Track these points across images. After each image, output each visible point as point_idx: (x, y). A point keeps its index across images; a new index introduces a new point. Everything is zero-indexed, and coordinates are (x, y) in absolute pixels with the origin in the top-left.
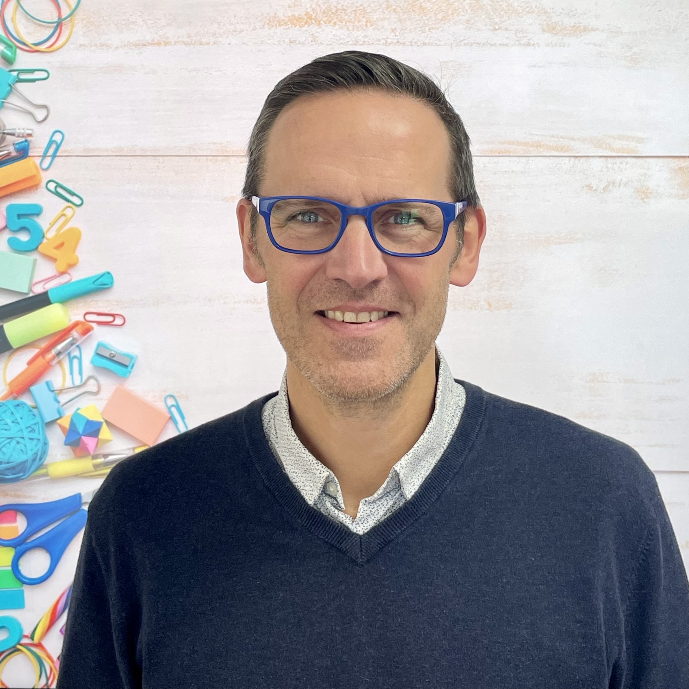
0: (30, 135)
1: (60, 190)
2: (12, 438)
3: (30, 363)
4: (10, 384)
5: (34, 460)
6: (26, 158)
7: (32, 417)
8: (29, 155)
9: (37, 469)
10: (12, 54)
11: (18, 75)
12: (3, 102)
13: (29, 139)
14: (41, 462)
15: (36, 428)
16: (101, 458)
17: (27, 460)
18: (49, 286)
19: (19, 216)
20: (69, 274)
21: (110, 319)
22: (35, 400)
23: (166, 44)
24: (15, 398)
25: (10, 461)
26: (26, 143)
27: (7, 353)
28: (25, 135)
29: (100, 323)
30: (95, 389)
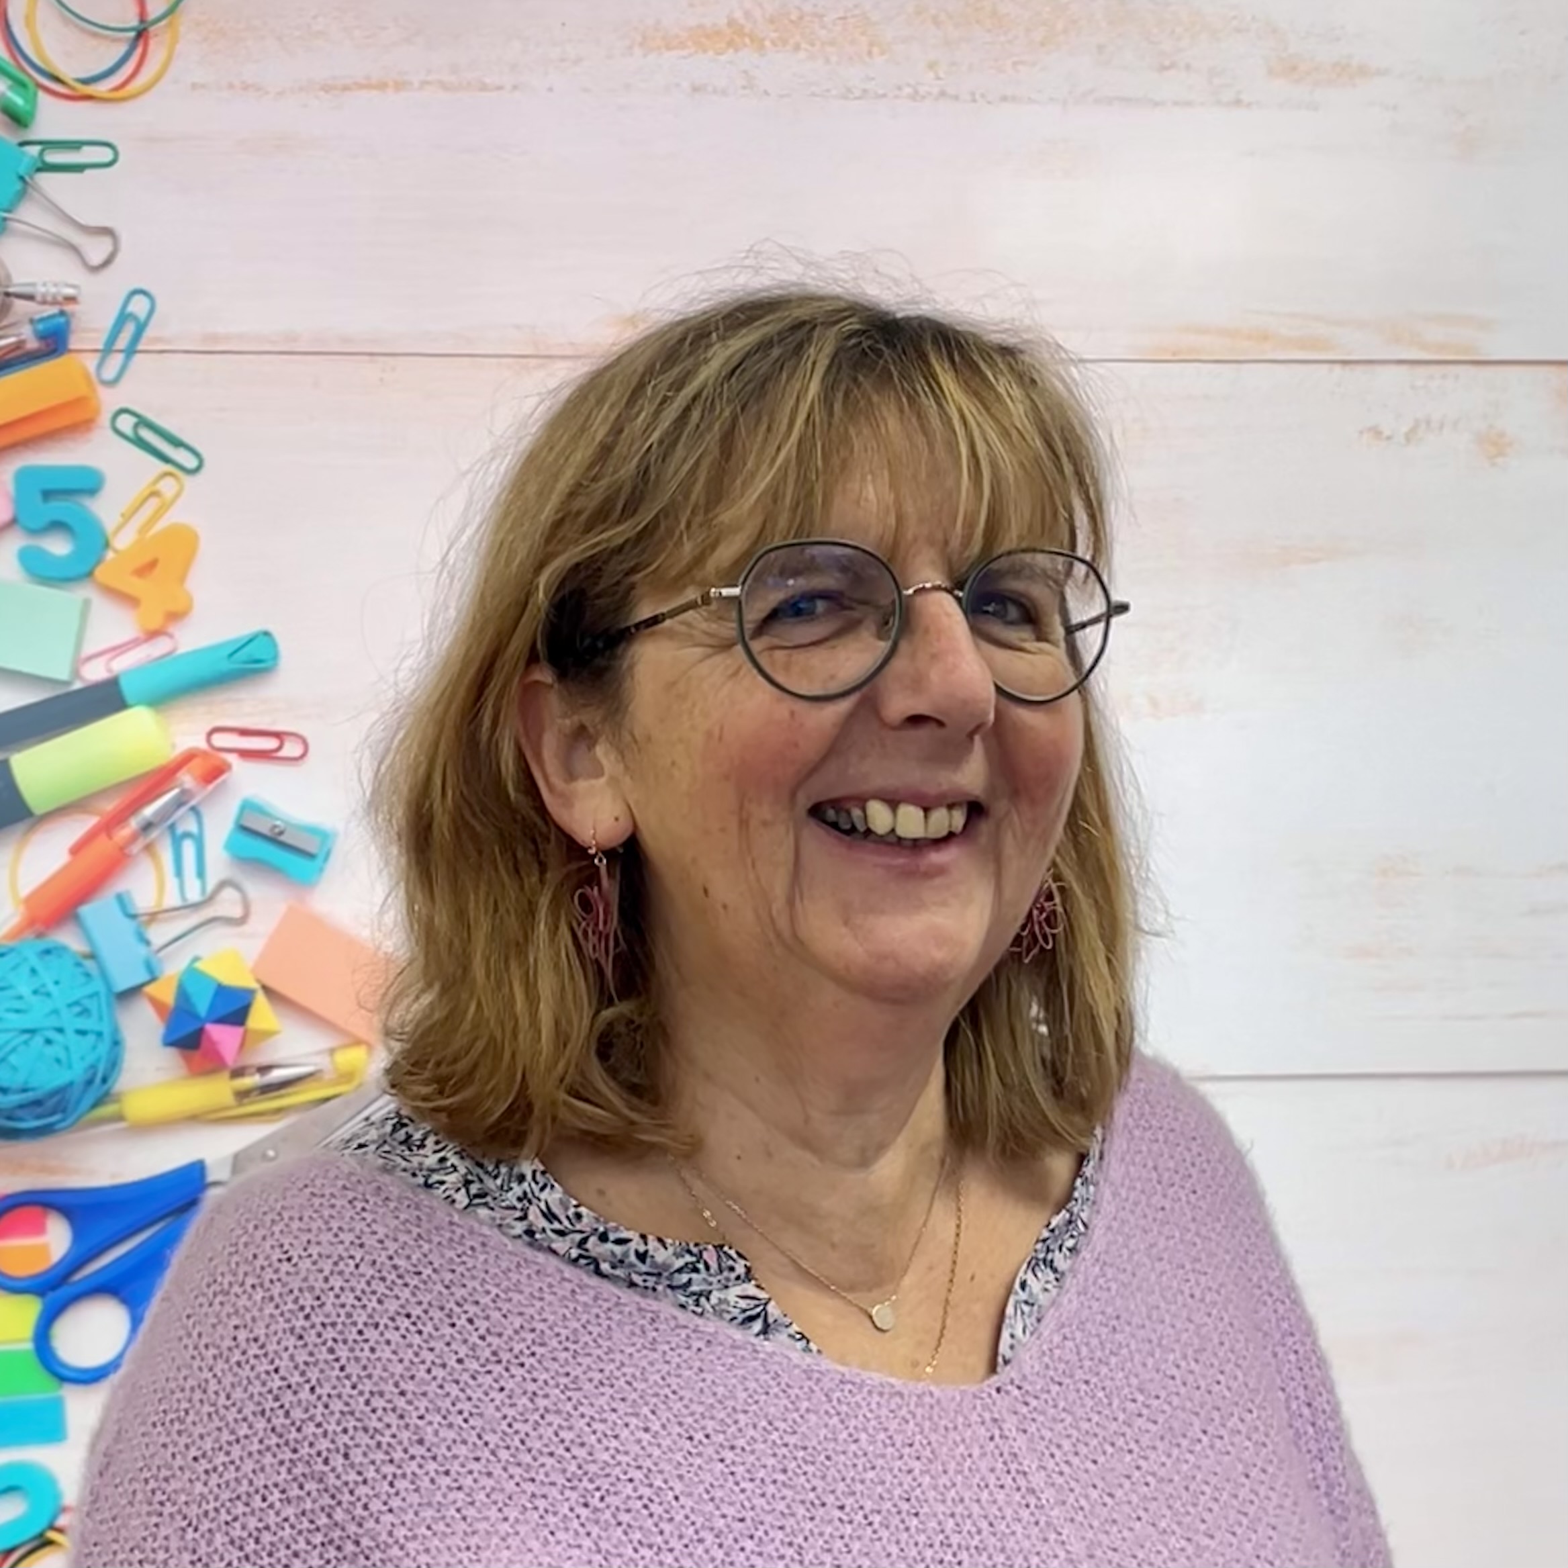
0: (71, 299)
1: (146, 434)
2: (32, 1032)
3: (76, 850)
4: (29, 900)
5: (89, 1082)
6: (62, 354)
7: (83, 979)
8: (72, 346)
9: (96, 1104)
10: (26, 100)
11: (41, 153)
12: (5, 219)
13: (69, 308)
14: (106, 1087)
15: (92, 1005)
16: (252, 1074)
17: (71, 1084)
18: (120, 664)
19: (47, 495)
20: (171, 636)
21: (270, 744)
22: (89, 939)
23: (400, 86)
24: (40, 935)
25: (30, 1085)
26: (62, 320)
27: (21, 827)
28: (60, 299)
29: (246, 754)
30: (237, 912)
